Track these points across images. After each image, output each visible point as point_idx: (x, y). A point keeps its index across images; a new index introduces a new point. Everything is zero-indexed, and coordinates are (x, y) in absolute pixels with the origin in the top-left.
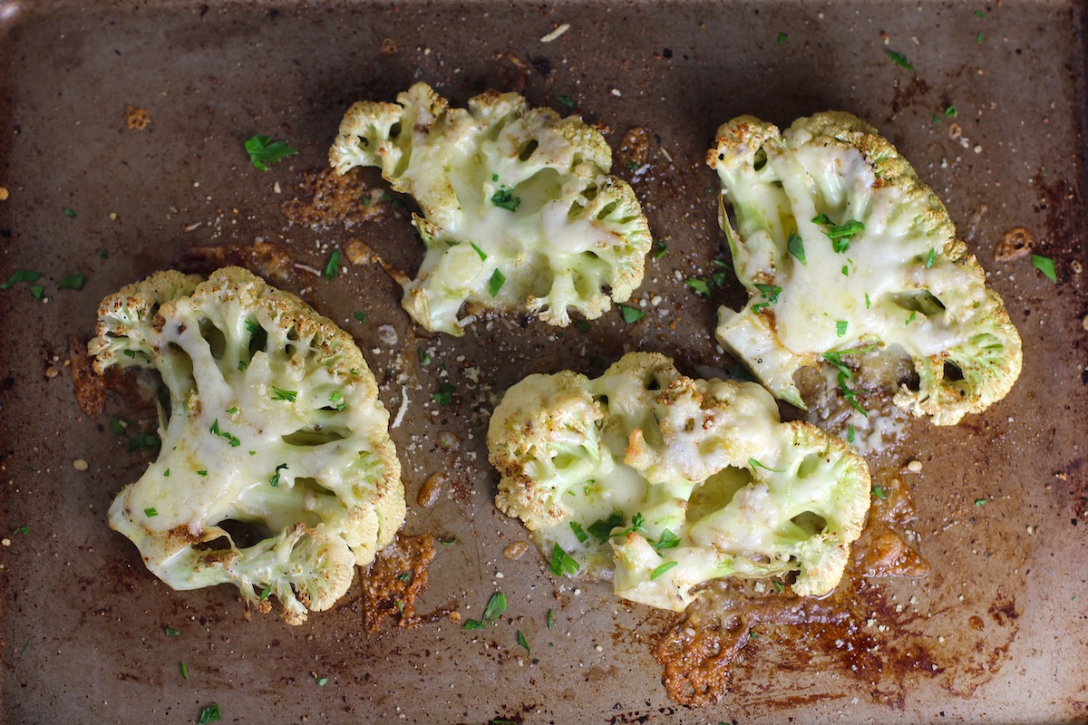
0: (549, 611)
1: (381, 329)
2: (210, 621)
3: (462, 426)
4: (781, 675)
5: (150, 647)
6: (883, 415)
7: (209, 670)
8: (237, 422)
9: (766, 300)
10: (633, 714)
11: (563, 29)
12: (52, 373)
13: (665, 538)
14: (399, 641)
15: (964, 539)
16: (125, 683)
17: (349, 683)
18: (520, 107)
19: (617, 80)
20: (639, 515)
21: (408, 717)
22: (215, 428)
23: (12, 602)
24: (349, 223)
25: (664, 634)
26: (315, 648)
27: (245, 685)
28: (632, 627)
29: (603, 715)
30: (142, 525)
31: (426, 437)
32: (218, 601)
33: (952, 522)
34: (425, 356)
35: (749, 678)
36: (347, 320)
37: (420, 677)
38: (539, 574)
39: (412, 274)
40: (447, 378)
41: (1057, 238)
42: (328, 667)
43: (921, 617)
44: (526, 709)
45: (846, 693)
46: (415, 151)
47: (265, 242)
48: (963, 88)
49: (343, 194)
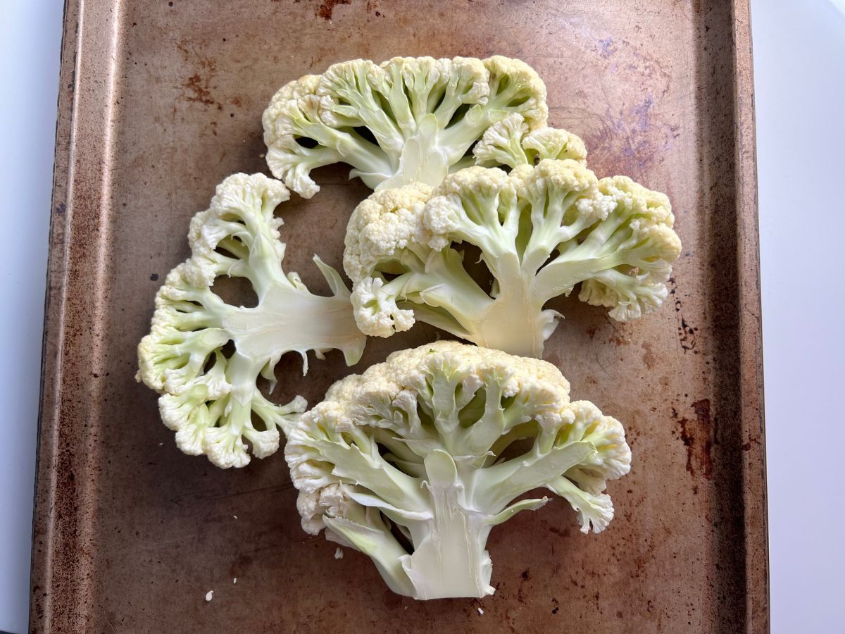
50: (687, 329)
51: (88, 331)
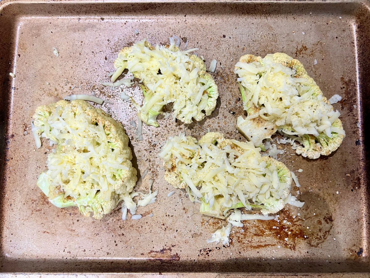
2: (73, 214)
4: (255, 237)
5: (53, 222)
7: (72, 230)
10: (207, 249)
12: (26, 134)
14: (133, 222)
16: (44, 234)
17: (117, 236)
23: (10, 207)
27: (83, 236)
29: (198, 249)
32: (76, 208)
33: (312, 189)
35: (245, 238)
38: (178, 201)
42: (110, 230)
43: (301, 220)
44: (173, 246)
45: (276, 244)
48: (318, 49)
50: (208, 252)
51: (203, 12)
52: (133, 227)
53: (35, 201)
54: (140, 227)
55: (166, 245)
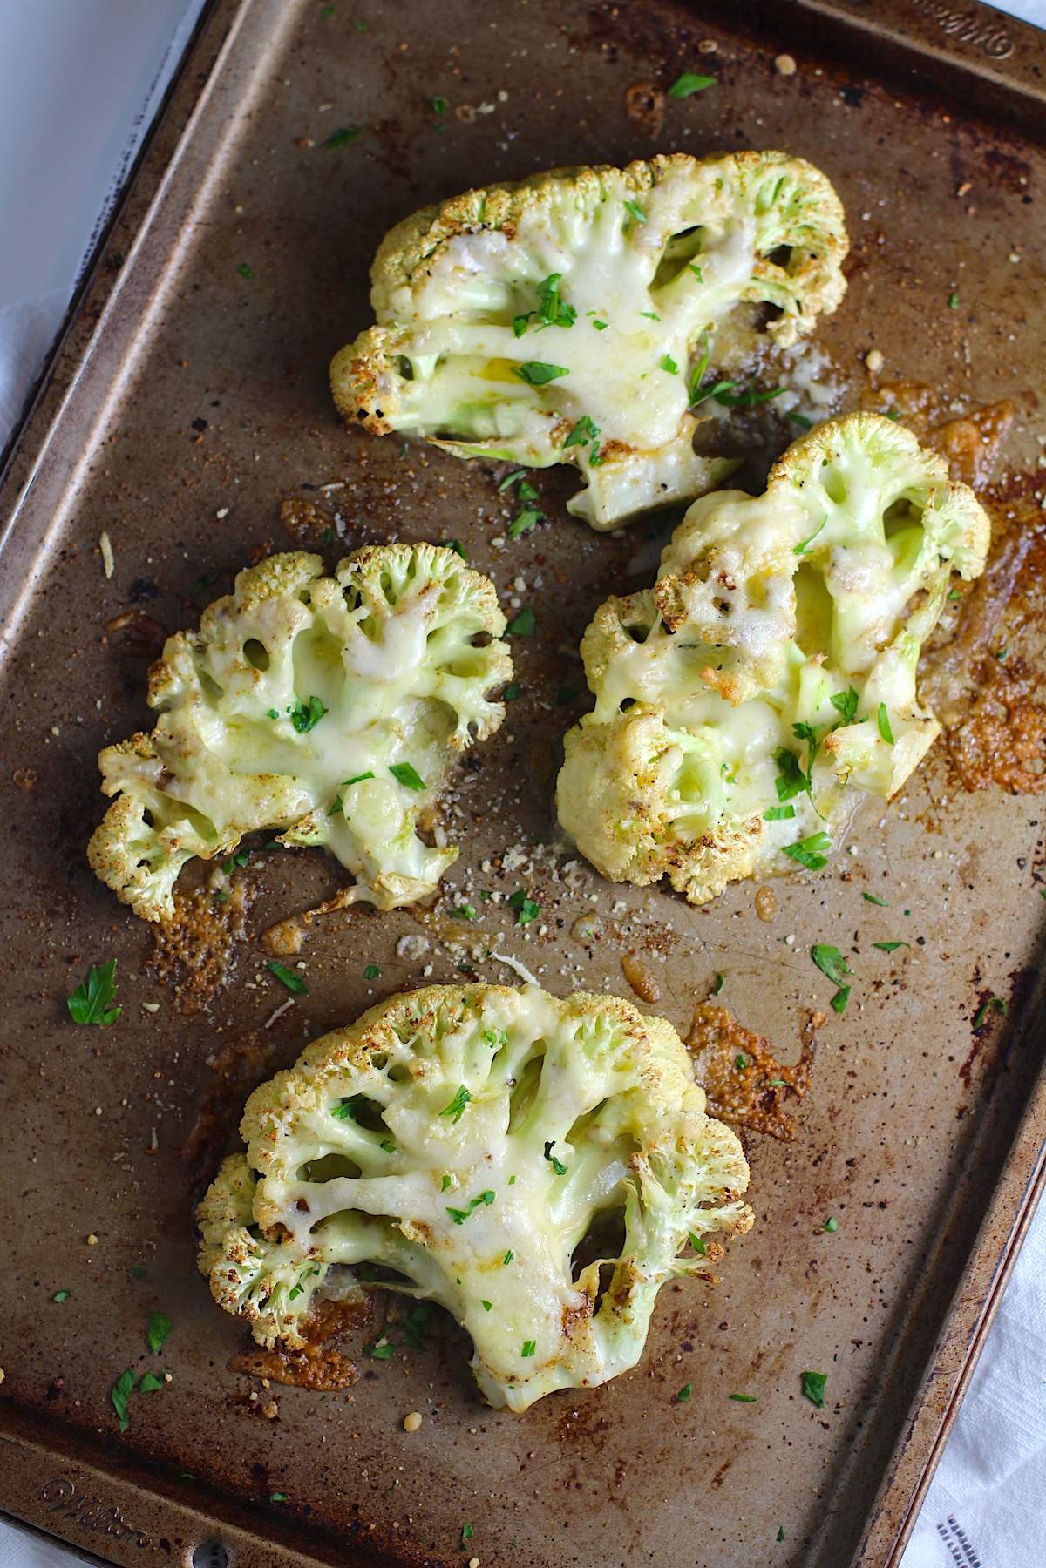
0: (866, 897)
1: (400, 952)
2: (693, 1337)
3: (576, 903)
5: (693, 1430)
6: (792, 369)
7: (755, 1365)
8: (463, 1182)
9: (591, 442)
10: (1039, 848)
11: (106, 543)
12: (273, 1410)
13: (842, 705)
14: (821, 1104)
15: (990, 342)
16: (726, 1482)
17: (849, 1191)
18: (190, 642)
19: (207, 505)
20: (797, 726)
21: (925, 1134)
22: (458, 1216)
24: (241, 933)
25: (953, 765)
26: (786, 1217)
27: (795, 1327)
28: (928, 801)
29: (1024, 887)
30: (538, 1369)
31: (570, 956)
32: (670, 1316)
33: (962, 348)
34: (463, 910)
36: (370, 992)
37: (879, 1097)
38: (810, 889)
39: (346, 879)
40: (504, 896)
41: (660, 54)
42: (816, 1209)
44: (977, 979)
46: (194, 801)
47: (217, 1054)
48: (414, 77)
49: (198, 923)
52: (840, 1111)
53: (574, 1476)
54: (850, 1080)
55: (962, 1006)
